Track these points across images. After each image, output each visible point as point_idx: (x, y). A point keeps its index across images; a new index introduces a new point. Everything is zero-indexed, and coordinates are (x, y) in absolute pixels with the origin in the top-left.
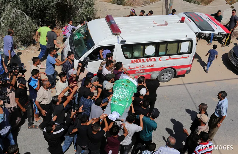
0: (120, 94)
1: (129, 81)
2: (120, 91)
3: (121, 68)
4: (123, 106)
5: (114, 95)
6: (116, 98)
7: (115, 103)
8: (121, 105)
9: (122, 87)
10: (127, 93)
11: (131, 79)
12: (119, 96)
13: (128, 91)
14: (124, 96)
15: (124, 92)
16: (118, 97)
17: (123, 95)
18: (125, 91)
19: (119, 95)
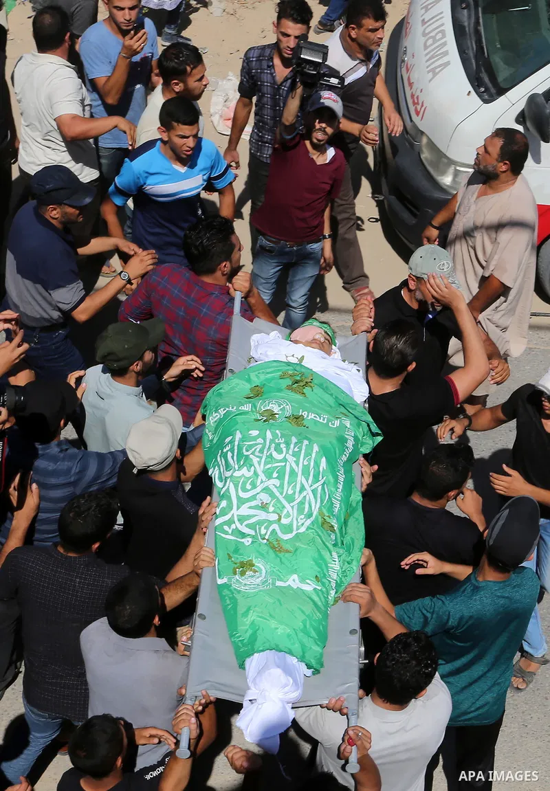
0: (265, 498)
1: (300, 380)
2: (262, 476)
3: (226, 267)
4: (309, 587)
5: (224, 513)
6: (244, 535)
7: (246, 584)
8: (293, 581)
9: (269, 435)
10: (316, 479)
11: (315, 361)
12: (262, 515)
13: (317, 465)
14: (301, 511)
15: (293, 473)
16: (260, 523)
17: (290, 499)
18: (299, 470)
19: (264, 507)
